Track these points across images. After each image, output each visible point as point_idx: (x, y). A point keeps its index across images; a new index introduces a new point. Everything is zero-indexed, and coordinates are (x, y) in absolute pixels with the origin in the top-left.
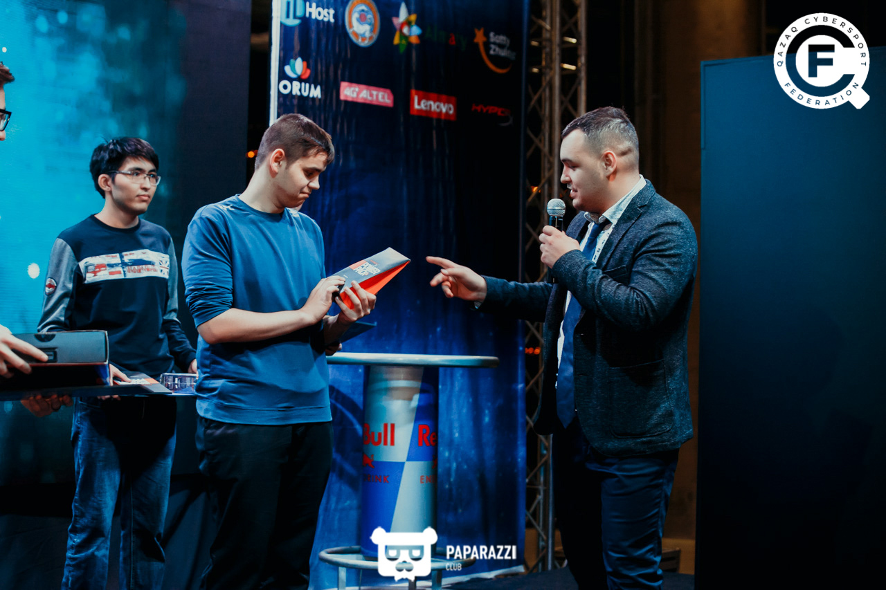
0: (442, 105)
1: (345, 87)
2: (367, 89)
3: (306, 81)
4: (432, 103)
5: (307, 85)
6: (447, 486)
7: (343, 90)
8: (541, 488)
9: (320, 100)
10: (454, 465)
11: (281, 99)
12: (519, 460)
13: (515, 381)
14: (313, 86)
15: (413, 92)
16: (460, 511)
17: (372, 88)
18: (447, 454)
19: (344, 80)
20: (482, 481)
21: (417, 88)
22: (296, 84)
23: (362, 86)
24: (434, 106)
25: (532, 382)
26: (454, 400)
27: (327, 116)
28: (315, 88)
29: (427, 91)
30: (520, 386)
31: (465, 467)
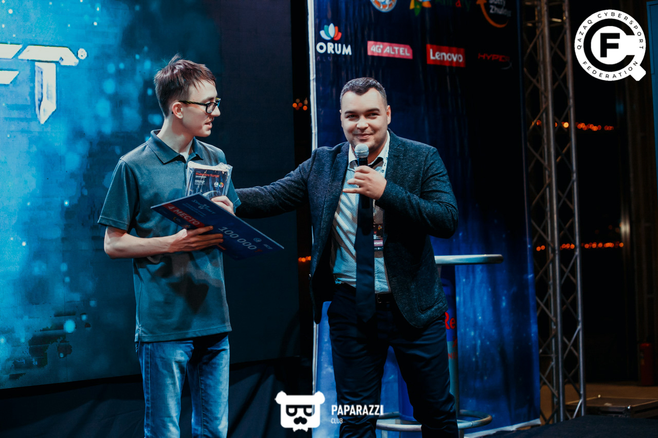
0: (453, 55)
1: (372, 45)
2: (390, 46)
3: (338, 42)
4: (444, 54)
5: (340, 45)
6: (474, 359)
7: (370, 48)
8: (553, 356)
9: (351, 56)
10: (479, 342)
11: (319, 58)
12: (532, 335)
13: (526, 273)
14: (344, 46)
15: (429, 46)
16: (486, 378)
17: (394, 45)
18: (472, 334)
19: (370, 40)
20: (502, 353)
21: (432, 43)
22: (330, 45)
23: (386, 44)
24: (446, 57)
25: (541, 272)
26: (476, 291)
27: (357, 69)
28: (347, 47)
29: (440, 45)
30: (530, 276)
31: (488, 343)
